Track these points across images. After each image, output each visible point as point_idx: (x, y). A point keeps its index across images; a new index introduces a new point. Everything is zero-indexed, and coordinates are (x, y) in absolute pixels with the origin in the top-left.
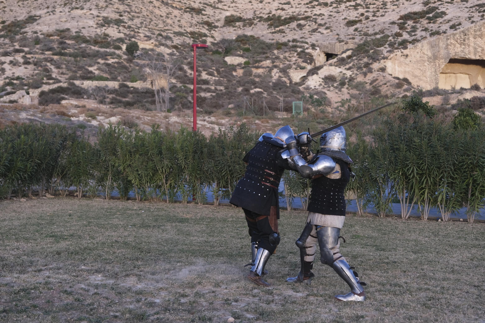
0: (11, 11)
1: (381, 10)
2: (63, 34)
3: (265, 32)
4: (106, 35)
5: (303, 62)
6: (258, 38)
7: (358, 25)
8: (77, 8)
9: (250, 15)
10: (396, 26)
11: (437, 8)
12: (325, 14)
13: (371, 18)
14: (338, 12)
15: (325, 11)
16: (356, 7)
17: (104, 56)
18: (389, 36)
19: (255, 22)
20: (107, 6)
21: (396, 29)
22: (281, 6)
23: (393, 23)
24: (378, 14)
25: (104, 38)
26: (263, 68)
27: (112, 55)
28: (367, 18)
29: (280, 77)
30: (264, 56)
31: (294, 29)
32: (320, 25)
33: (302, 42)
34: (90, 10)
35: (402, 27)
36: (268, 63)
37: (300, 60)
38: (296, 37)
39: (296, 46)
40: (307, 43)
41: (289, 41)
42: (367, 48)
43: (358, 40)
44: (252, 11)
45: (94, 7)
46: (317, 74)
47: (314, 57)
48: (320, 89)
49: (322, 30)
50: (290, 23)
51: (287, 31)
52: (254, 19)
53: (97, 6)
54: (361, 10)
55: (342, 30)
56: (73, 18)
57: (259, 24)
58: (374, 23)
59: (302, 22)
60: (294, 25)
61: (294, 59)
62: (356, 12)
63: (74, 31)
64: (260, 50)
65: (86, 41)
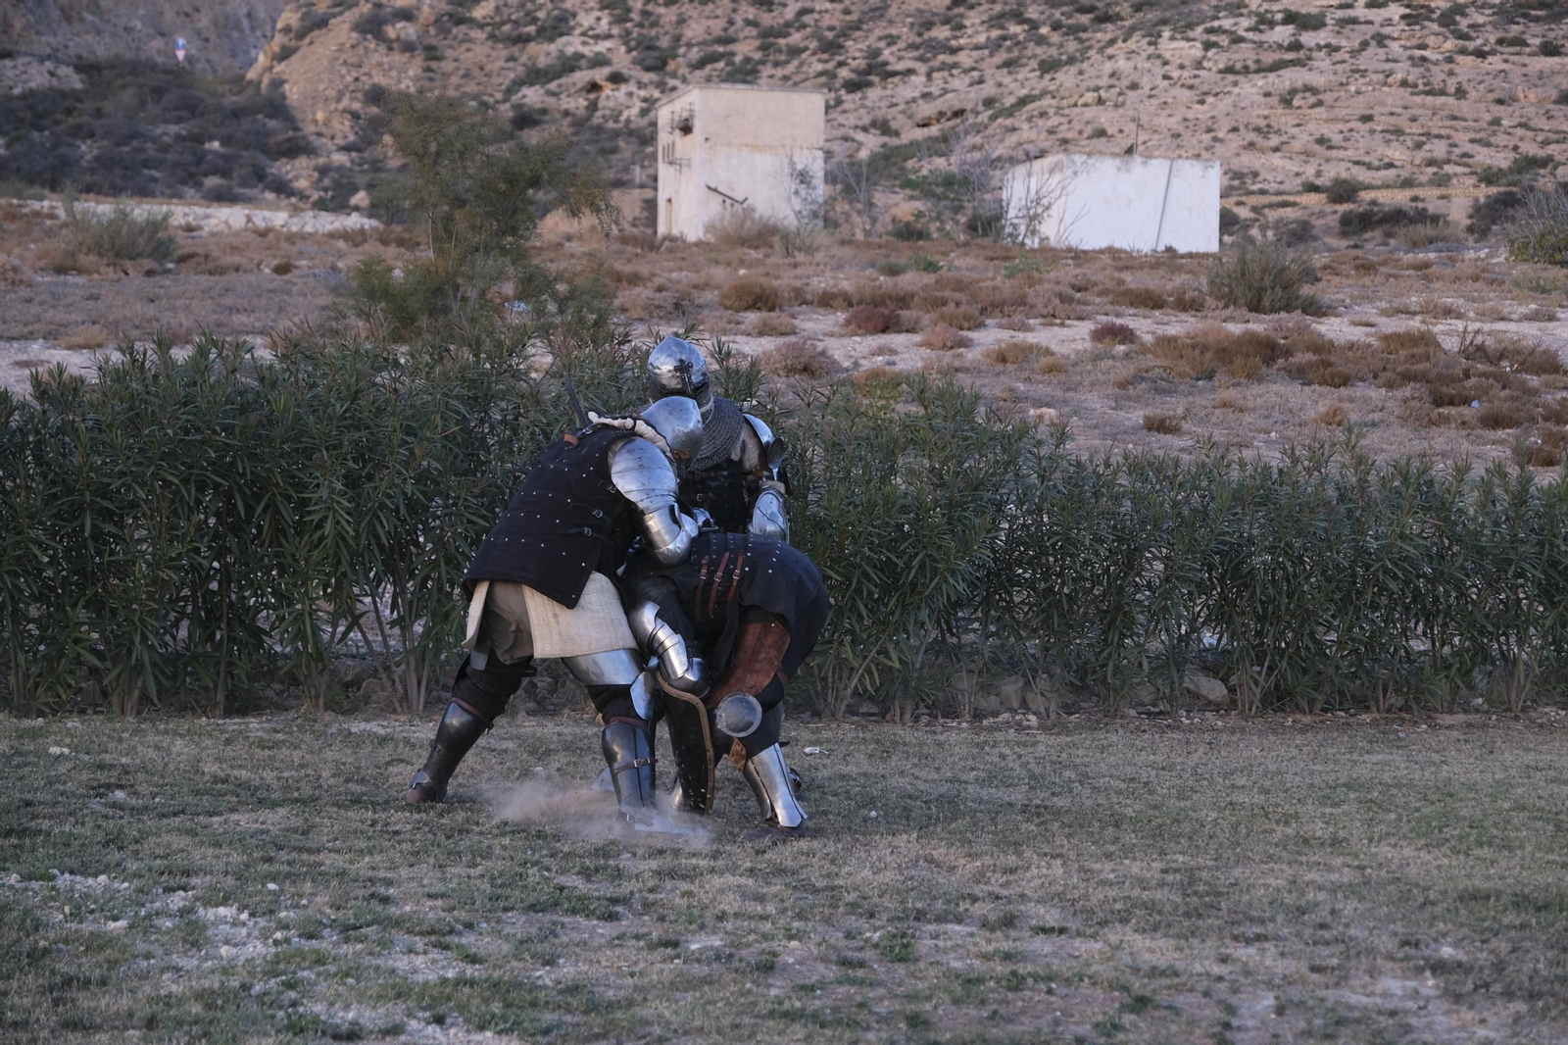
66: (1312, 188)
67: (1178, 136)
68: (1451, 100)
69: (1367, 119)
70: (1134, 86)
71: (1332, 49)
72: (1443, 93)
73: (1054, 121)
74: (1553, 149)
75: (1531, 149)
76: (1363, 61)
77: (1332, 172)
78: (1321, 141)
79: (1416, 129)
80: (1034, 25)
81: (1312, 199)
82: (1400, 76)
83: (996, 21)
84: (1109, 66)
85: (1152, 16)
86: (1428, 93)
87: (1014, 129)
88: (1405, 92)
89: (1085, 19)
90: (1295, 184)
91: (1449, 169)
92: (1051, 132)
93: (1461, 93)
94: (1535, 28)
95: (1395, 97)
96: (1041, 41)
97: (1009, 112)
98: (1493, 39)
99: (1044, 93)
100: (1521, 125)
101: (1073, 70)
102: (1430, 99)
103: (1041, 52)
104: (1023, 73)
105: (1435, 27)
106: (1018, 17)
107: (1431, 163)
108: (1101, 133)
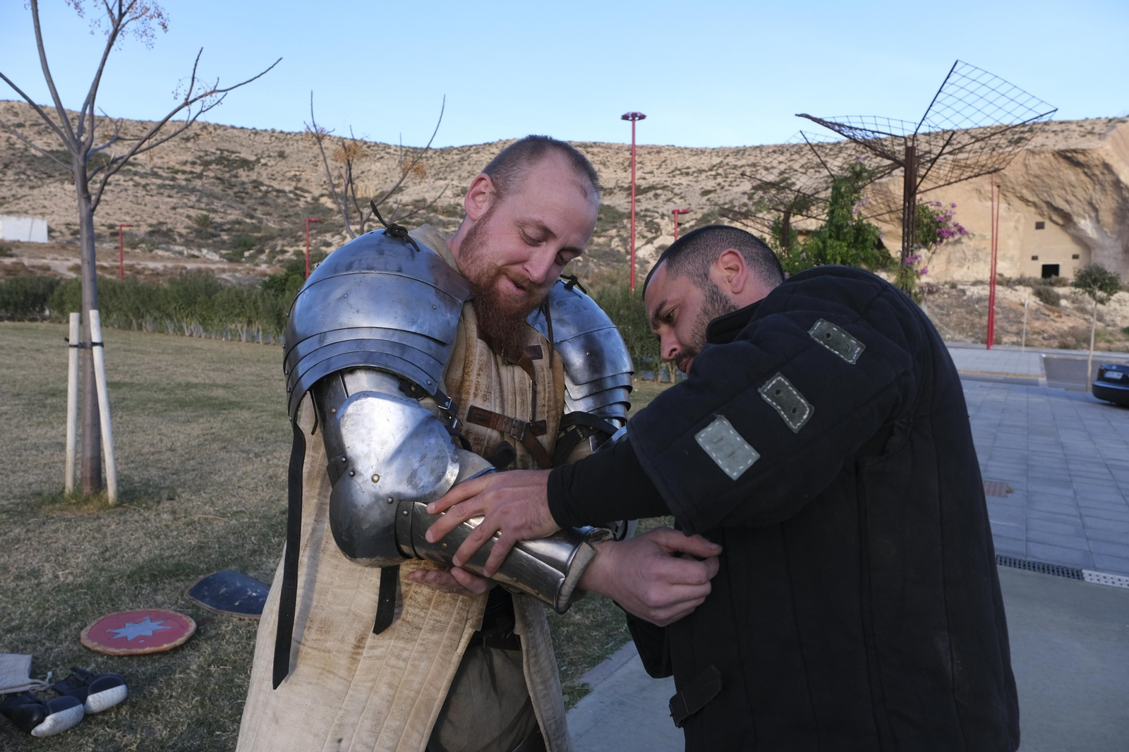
0: (392, 181)
1: (738, 180)
2: (418, 204)
3: (622, 202)
4: (459, 205)
5: (648, 231)
6: (614, 207)
7: (711, 196)
8: (441, 179)
9: (611, 185)
10: (746, 197)
11: (789, 178)
12: (685, 183)
13: (727, 188)
14: (697, 182)
15: (684, 180)
16: (715, 177)
17: (445, 225)
18: (735, 206)
19: (615, 191)
20: (469, 177)
21: (745, 199)
22: (644, 175)
23: (744, 193)
24: (734, 184)
25: (455, 208)
26: (604, 236)
27: (454, 224)
28: (722, 188)
29: (618, 246)
30: (613, 225)
31: (650, 199)
32: (676, 194)
33: (654, 212)
34: (452, 180)
35: (750, 198)
36: (613, 232)
37: (645, 229)
38: (650, 207)
39: (646, 216)
40: (657, 212)
41: (641, 211)
42: (710, 218)
43: (705, 211)
44: (615, 181)
45: (456, 177)
46: (652, 243)
47: (661, 227)
48: (647, 257)
49: (676, 200)
50: (647, 192)
51: (643, 201)
52: (615, 188)
53: (460, 176)
54: (720, 180)
55: (696, 199)
56: (434, 189)
57: (619, 193)
58: (727, 193)
59: (659, 192)
60: (651, 194)
61: (640, 228)
62: (714, 182)
63: (429, 201)
64: (611, 220)
65: (435, 211)
66: (103, 225)
67: (66, 209)
68: (143, 207)
69: (120, 209)
70: (56, 195)
71: (112, 191)
72: (141, 204)
73: (31, 203)
74: (168, 221)
75: (162, 220)
76: (121, 195)
77: (111, 221)
78: (108, 214)
79: (133, 213)
80: (29, 176)
81: (103, 228)
82: (130, 199)
83: (17, 174)
84: (49, 190)
85: (64, 177)
86: (138, 204)
87: (17, 204)
88: (131, 204)
89: (44, 176)
90: (98, 224)
91: (141, 223)
92: (30, 205)
93: (145, 205)
94: (167, 191)
95: (128, 204)
96: (31, 181)
97: (18, 199)
98: (155, 192)
99: (30, 195)
100: (161, 214)
101: (38, 189)
102: (138, 206)
103: (31, 184)
104: (24, 189)
105: (140, 188)
106: (24, 173)
107: (136, 221)
108: (45, 207)
